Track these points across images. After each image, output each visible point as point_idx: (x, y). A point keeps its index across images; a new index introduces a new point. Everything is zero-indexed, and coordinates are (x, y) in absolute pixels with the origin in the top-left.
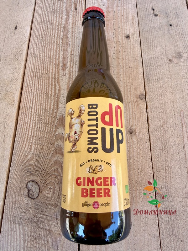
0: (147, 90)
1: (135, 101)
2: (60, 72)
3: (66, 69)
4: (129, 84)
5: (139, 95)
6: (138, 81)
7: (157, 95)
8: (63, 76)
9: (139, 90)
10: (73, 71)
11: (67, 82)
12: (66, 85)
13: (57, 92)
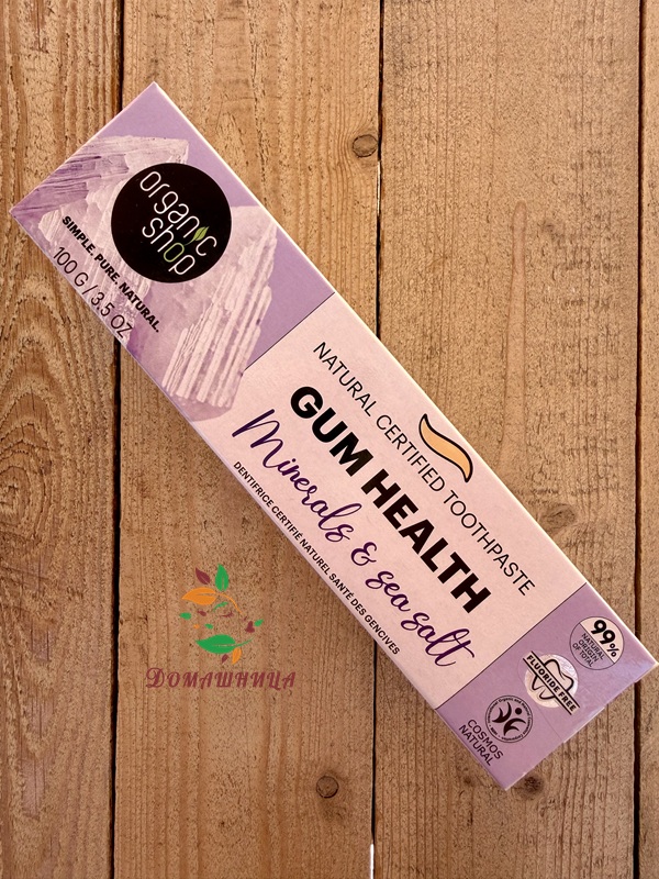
0: (388, 115)
1: (332, 164)
2: (22, 32)
3: (47, 19)
4: (314, 89)
5: (352, 136)
6: (352, 73)
7: (428, 138)
8: (33, 53)
9: (353, 114)
10: (74, 30)
11: (52, 79)
12: (50, 95)
13: (15, 127)
